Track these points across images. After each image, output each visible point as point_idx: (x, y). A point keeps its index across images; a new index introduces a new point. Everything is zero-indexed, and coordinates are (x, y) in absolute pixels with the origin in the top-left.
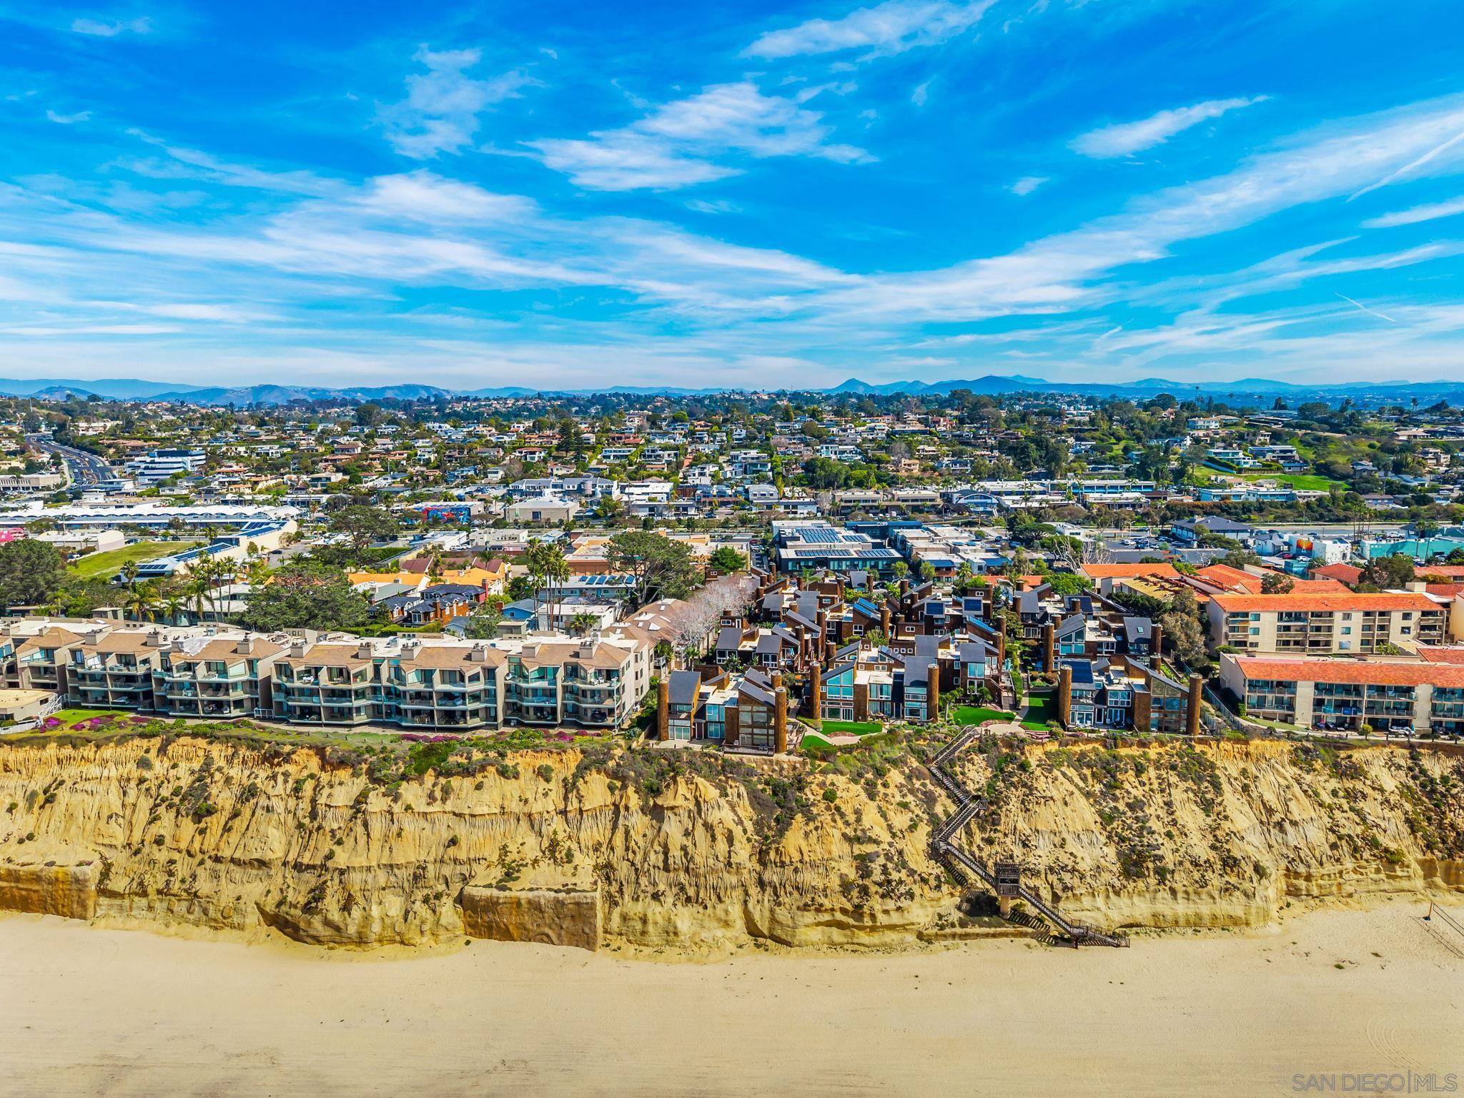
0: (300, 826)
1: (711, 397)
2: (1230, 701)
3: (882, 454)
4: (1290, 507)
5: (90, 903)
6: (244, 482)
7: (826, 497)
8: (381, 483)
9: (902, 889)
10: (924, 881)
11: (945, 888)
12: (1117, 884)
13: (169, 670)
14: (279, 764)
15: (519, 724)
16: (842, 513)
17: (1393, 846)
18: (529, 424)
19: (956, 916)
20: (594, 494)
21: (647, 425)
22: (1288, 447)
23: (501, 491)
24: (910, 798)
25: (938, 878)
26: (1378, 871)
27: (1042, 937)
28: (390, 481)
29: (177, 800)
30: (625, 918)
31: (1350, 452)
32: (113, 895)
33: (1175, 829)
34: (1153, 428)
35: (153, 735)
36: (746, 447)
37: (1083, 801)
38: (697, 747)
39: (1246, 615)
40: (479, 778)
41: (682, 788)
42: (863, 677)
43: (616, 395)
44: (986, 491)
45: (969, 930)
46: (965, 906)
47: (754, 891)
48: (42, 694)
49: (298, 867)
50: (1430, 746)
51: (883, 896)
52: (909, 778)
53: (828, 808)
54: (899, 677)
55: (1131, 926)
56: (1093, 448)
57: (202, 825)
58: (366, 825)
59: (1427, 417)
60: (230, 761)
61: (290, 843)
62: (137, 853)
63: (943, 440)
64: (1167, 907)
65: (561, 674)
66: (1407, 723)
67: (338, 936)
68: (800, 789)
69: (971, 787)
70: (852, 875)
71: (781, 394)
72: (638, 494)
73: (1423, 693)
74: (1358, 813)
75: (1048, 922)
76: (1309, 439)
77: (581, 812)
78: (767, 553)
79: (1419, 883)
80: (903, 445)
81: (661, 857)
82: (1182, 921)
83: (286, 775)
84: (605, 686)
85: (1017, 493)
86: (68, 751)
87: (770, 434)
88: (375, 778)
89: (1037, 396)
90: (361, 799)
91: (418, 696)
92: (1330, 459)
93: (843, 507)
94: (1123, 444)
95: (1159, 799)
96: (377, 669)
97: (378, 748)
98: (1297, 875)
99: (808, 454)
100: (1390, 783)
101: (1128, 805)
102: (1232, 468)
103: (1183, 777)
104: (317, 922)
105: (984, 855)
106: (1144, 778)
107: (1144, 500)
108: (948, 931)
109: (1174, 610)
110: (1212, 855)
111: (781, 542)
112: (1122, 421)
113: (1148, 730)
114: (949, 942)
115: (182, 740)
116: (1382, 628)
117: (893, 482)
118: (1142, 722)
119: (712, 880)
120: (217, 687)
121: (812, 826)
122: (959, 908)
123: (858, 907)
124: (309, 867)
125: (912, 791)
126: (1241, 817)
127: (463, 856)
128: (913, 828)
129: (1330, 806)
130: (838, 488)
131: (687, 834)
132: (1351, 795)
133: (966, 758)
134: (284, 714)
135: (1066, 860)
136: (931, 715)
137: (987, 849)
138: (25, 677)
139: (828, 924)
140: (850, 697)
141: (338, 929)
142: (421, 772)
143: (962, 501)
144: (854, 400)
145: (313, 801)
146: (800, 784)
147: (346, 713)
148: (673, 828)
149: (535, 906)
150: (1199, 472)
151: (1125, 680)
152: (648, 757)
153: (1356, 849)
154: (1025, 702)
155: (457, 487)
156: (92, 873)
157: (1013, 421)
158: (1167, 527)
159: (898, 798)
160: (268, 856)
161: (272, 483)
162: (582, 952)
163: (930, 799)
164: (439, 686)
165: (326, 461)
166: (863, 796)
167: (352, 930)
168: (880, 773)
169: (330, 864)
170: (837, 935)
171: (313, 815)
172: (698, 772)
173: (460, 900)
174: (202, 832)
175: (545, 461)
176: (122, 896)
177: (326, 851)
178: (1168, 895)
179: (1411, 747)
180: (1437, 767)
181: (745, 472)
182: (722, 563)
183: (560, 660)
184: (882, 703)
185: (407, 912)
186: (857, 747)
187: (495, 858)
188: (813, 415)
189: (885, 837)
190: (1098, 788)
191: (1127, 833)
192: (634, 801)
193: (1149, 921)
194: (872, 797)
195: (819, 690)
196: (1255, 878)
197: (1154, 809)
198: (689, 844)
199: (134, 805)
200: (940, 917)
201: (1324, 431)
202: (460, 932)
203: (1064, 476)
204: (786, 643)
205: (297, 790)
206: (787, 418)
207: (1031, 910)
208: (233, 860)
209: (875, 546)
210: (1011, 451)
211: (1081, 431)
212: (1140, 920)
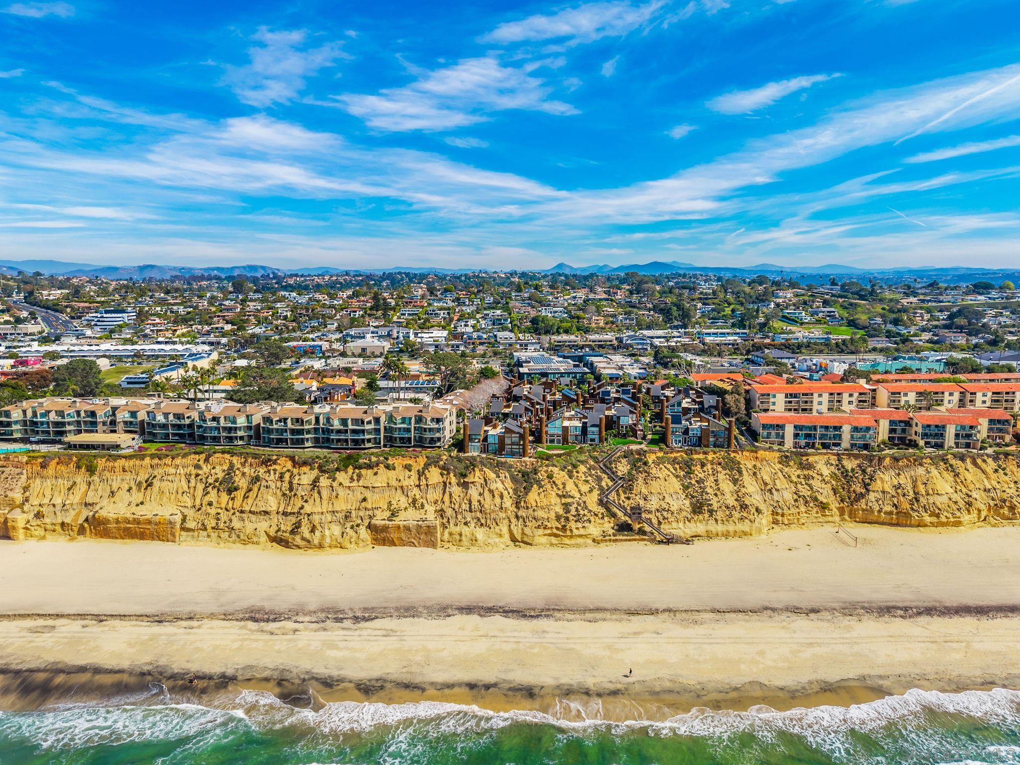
0: (284, 495)
1: (466, 275)
2: (753, 435)
3: (580, 313)
4: (826, 345)
5: (177, 534)
6: (167, 330)
7: (545, 338)
8: (257, 330)
9: (585, 518)
10: (596, 515)
11: (606, 519)
12: (689, 517)
13: (205, 421)
14: (271, 465)
15: (391, 446)
16: (555, 349)
17: (825, 501)
18: (350, 292)
19: (611, 532)
20: (398, 338)
21: (428, 293)
22: (833, 309)
23: (338, 336)
24: (589, 478)
25: (602, 514)
26: (817, 512)
27: (653, 541)
28: (264, 329)
29: (217, 484)
30: (451, 534)
31: (869, 312)
32: (189, 530)
33: (719, 492)
34: (751, 297)
35: (202, 453)
36: (493, 308)
37: (674, 479)
38: (484, 456)
39: (769, 395)
40: (375, 469)
41: (478, 473)
42: (566, 423)
43: (400, 273)
44: (644, 336)
45: (618, 537)
46: (616, 527)
47: (514, 520)
48: (133, 436)
49: (285, 514)
50: (847, 455)
51: (576, 521)
52: (589, 469)
53: (549, 482)
54: (585, 423)
55: (696, 536)
56: (713, 310)
57: (232, 496)
58: (319, 493)
59: (923, 291)
60: (243, 465)
61: (279, 503)
62: (199, 509)
63: (619, 305)
64: (713, 527)
65: (413, 421)
66: (839, 445)
67: (309, 544)
68: (535, 474)
69: (619, 474)
70: (561, 512)
71: (513, 274)
72: (426, 337)
73: (846, 429)
74: (809, 485)
75: (656, 533)
76: (846, 304)
77: (427, 485)
78: (511, 371)
79: (837, 518)
80: (594, 308)
81: (468, 506)
82: (720, 534)
83: (275, 470)
84: (437, 426)
85: (663, 337)
86: (156, 461)
87: (508, 300)
88: (322, 470)
89: (684, 276)
90: (316, 481)
91: (339, 432)
92: (857, 316)
93: (556, 346)
94: (732, 307)
95: (712, 478)
96: (317, 419)
97: (322, 456)
98: (777, 514)
99: (533, 313)
100: (826, 472)
101: (697, 481)
102: (797, 322)
103: (724, 468)
104: (298, 540)
105: (626, 505)
106: (705, 469)
107: (739, 341)
108: (607, 538)
109: (732, 393)
110: (736, 504)
111: (519, 364)
112: (733, 293)
113: (708, 446)
114: (608, 543)
115: (217, 455)
116: (839, 401)
117: (587, 331)
118: (706, 443)
119: (493, 515)
120: (230, 430)
121: (541, 490)
122: (613, 528)
123: (564, 526)
124: (291, 513)
125: (590, 475)
126: (751, 486)
127: (369, 506)
128: (591, 491)
129: (796, 483)
130: (553, 334)
131: (480, 494)
132: (807, 478)
133: (618, 460)
134: (269, 443)
135: (664, 506)
136: (601, 440)
137: (627, 502)
138: (120, 427)
139: (550, 535)
140: (560, 433)
141: (309, 541)
142: (346, 467)
143: (629, 342)
144: (563, 278)
145: (291, 483)
146: (535, 471)
147: (302, 441)
148: (473, 492)
149: (408, 529)
150: (777, 324)
151: (699, 424)
152: (460, 460)
153: (806, 502)
154: (650, 437)
155: (308, 333)
156: (178, 519)
157: (664, 292)
158: (750, 357)
159: (584, 478)
160: (269, 509)
161: (185, 330)
162: (431, 550)
163: (599, 479)
164: (350, 427)
165: (218, 316)
166: (567, 477)
167: (316, 542)
168: (575, 467)
169: (302, 511)
170: (554, 540)
171: (291, 489)
172: (485, 466)
173: (369, 526)
174: (233, 499)
175: (363, 316)
176: (193, 530)
177: (300, 506)
178: (714, 522)
179: (838, 455)
180: (849, 464)
181: (494, 324)
182: (486, 374)
183: (412, 414)
184: (576, 436)
185: (343, 533)
186: (564, 454)
187: (385, 507)
188: (536, 288)
189: (577, 495)
190: (682, 473)
191: (695, 494)
192: (454, 480)
193: (705, 534)
194: (571, 477)
195: (545, 429)
196: (756, 514)
197: (709, 483)
198: (481, 499)
199: (195, 487)
200: (604, 532)
201: (855, 299)
202: (369, 543)
203: (693, 327)
204: (527, 409)
205: (281, 477)
206: (519, 290)
207: (647, 528)
208: (250, 512)
209: (575, 366)
210: (661, 311)
211: (706, 299)
212: (700, 533)
